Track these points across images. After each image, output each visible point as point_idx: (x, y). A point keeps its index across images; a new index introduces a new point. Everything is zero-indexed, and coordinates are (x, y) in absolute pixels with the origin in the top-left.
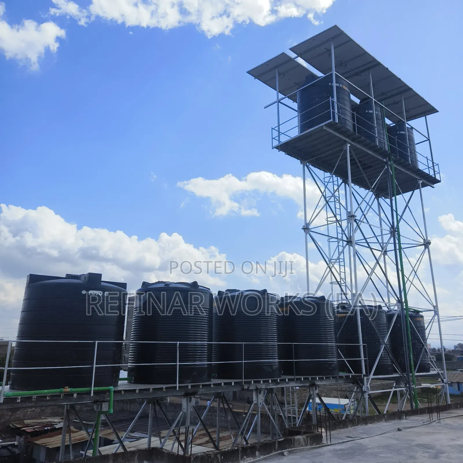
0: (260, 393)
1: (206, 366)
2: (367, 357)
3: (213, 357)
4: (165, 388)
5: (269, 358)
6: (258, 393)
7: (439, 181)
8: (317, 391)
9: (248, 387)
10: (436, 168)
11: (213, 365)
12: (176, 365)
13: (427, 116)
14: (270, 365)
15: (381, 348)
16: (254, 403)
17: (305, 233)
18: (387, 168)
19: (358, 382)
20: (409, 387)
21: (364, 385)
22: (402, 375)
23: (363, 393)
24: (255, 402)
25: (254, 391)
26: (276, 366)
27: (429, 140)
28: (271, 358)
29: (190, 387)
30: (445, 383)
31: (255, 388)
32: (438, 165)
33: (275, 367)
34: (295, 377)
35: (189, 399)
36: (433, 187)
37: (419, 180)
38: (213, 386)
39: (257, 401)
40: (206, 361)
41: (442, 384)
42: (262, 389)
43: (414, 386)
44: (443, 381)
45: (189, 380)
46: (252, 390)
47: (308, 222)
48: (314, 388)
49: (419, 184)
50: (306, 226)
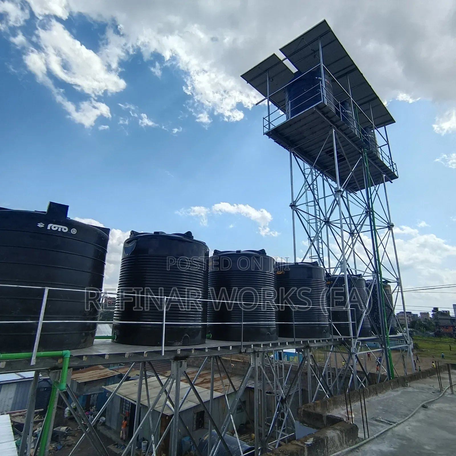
0: (258, 356)
1: (200, 327)
2: (356, 320)
3: (208, 317)
4: (146, 353)
5: (267, 319)
6: (255, 357)
7: (397, 177)
8: (311, 354)
9: (245, 350)
10: (394, 166)
11: (208, 326)
12: (162, 325)
13: (386, 126)
14: (268, 327)
15: (363, 312)
16: (251, 367)
17: (292, 210)
18: (362, 158)
19: (346, 344)
20: (385, 348)
21: (352, 347)
22: (378, 337)
23: (351, 354)
24: (252, 365)
25: (251, 354)
26: (274, 329)
27: (388, 144)
28: (269, 319)
29: (179, 352)
30: (409, 344)
31: (252, 351)
32: (395, 164)
33: (272, 329)
34: (295, 340)
35: (179, 364)
36: (392, 182)
37: (383, 174)
38: (207, 351)
39: (255, 364)
40: (200, 321)
41: (406, 345)
42: (260, 352)
43: (389, 347)
44: (406, 342)
45: (179, 343)
46: (249, 353)
47: (294, 200)
48: (309, 350)
49: (383, 177)
50: (293, 204)
